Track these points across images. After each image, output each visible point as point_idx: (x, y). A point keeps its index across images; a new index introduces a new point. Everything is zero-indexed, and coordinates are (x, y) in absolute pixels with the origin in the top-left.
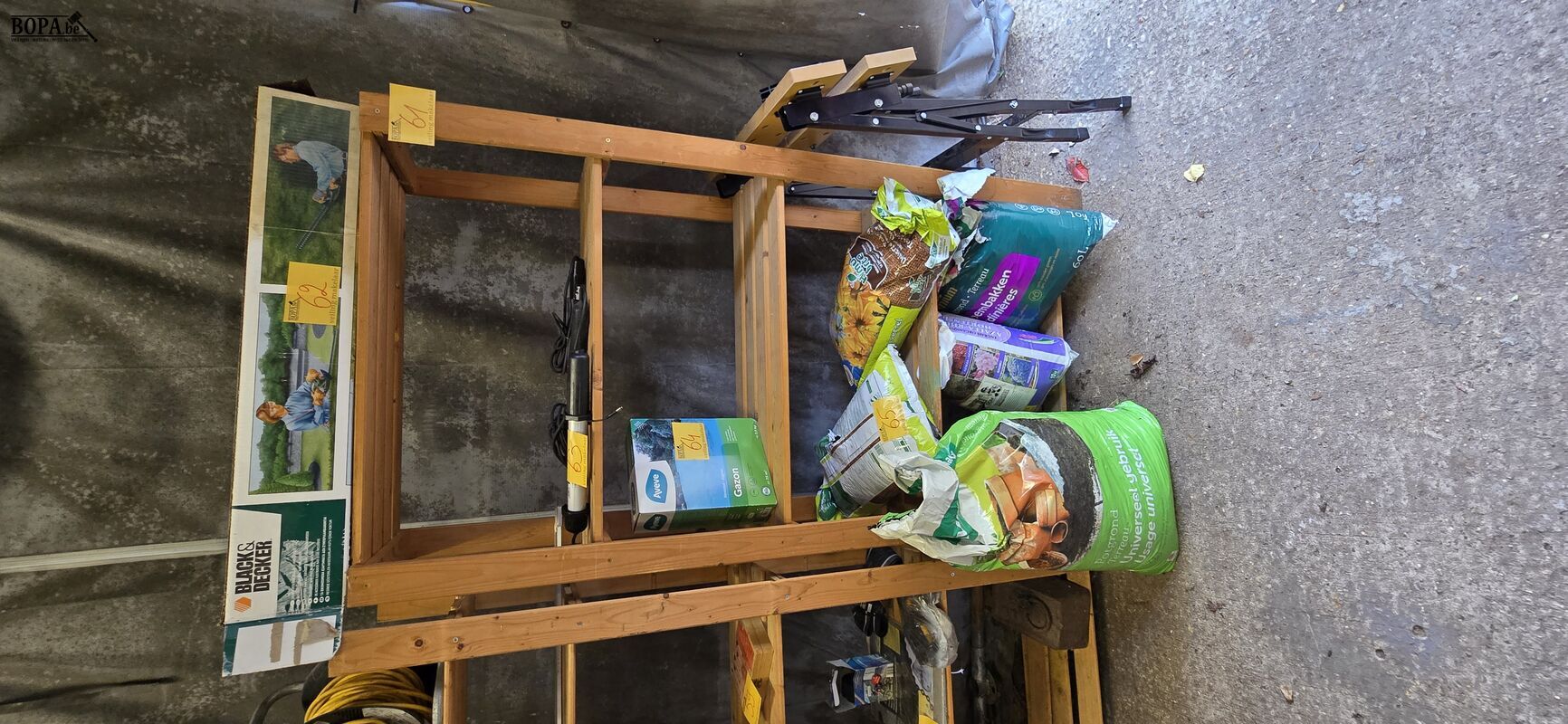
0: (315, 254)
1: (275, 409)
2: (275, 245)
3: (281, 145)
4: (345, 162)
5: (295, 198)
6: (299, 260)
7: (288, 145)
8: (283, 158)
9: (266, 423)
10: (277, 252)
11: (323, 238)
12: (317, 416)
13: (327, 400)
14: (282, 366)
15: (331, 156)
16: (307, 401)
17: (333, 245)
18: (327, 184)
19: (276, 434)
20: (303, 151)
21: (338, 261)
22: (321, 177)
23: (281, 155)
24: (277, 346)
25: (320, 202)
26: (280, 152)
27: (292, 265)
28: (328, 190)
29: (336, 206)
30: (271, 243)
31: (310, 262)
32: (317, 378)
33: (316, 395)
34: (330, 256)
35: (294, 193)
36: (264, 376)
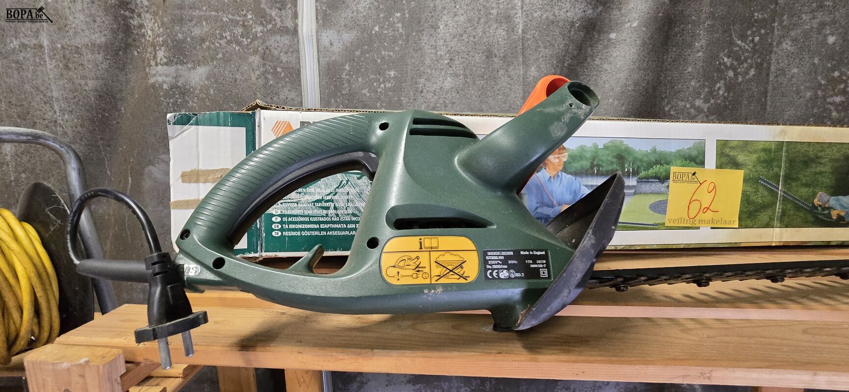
0: (753, 198)
2: (762, 154)
5: (820, 173)
6: (746, 180)
10: (755, 156)
11: (771, 205)
17: (764, 217)
18: (837, 207)
24: (641, 161)
25: (816, 200)
27: (740, 174)
29: (810, 218)
31: (744, 192)
34: (750, 215)
35: (826, 172)
36: (601, 146)
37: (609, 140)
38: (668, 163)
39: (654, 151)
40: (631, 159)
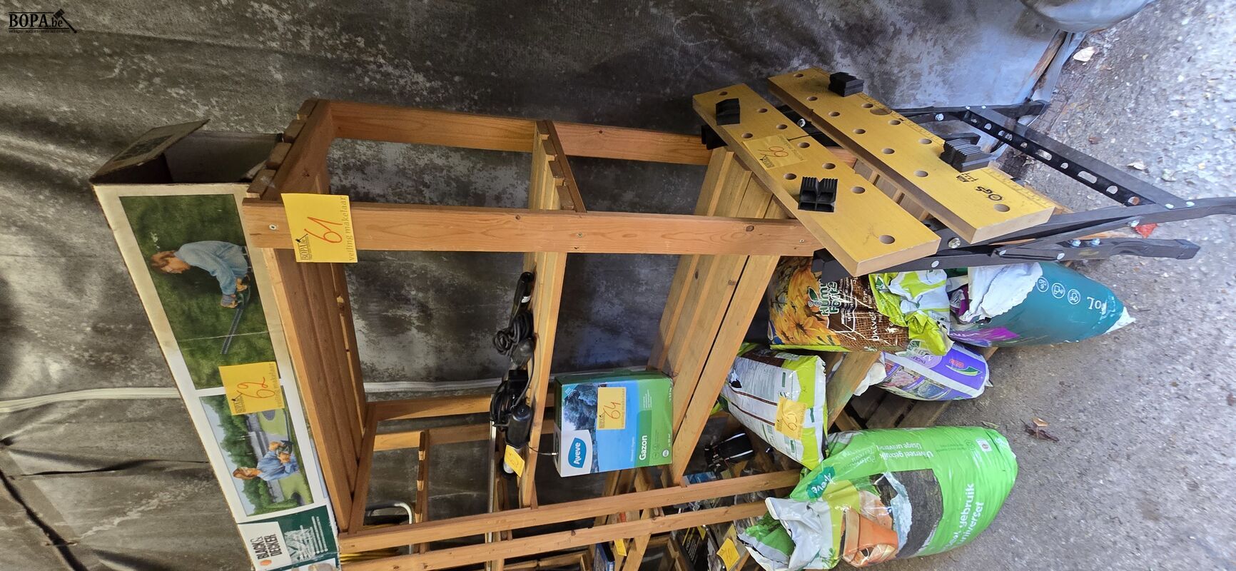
0: (243, 355)
1: (248, 471)
2: (198, 356)
3: (159, 255)
4: (247, 258)
5: (201, 309)
6: (228, 363)
7: (168, 253)
8: (168, 269)
9: (245, 480)
10: (201, 361)
11: (247, 340)
12: (288, 468)
13: (293, 457)
14: (244, 445)
15: (227, 255)
16: (275, 462)
17: (261, 343)
18: (233, 286)
19: (257, 484)
20: (189, 256)
21: (271, 357)
22: (223, 282)
23: (164, 266)
24: (233, 432)
25: (232, 307)
26: (161, 263)
27: (223, 370)
28: (237, 293)
29: (252, 306)
30: (192, 354)
31: (240, 363)
32: (279, 446)
33: (282, 457)
34: (261, 353)
35: (198, 304)
36: (230, 453)
37: (223, 450)
38: (230, 417)
39: (222, 426)
40: (234, 438)
